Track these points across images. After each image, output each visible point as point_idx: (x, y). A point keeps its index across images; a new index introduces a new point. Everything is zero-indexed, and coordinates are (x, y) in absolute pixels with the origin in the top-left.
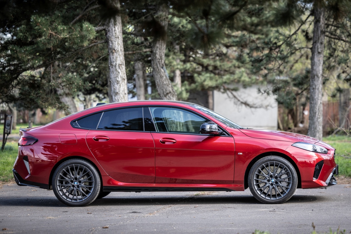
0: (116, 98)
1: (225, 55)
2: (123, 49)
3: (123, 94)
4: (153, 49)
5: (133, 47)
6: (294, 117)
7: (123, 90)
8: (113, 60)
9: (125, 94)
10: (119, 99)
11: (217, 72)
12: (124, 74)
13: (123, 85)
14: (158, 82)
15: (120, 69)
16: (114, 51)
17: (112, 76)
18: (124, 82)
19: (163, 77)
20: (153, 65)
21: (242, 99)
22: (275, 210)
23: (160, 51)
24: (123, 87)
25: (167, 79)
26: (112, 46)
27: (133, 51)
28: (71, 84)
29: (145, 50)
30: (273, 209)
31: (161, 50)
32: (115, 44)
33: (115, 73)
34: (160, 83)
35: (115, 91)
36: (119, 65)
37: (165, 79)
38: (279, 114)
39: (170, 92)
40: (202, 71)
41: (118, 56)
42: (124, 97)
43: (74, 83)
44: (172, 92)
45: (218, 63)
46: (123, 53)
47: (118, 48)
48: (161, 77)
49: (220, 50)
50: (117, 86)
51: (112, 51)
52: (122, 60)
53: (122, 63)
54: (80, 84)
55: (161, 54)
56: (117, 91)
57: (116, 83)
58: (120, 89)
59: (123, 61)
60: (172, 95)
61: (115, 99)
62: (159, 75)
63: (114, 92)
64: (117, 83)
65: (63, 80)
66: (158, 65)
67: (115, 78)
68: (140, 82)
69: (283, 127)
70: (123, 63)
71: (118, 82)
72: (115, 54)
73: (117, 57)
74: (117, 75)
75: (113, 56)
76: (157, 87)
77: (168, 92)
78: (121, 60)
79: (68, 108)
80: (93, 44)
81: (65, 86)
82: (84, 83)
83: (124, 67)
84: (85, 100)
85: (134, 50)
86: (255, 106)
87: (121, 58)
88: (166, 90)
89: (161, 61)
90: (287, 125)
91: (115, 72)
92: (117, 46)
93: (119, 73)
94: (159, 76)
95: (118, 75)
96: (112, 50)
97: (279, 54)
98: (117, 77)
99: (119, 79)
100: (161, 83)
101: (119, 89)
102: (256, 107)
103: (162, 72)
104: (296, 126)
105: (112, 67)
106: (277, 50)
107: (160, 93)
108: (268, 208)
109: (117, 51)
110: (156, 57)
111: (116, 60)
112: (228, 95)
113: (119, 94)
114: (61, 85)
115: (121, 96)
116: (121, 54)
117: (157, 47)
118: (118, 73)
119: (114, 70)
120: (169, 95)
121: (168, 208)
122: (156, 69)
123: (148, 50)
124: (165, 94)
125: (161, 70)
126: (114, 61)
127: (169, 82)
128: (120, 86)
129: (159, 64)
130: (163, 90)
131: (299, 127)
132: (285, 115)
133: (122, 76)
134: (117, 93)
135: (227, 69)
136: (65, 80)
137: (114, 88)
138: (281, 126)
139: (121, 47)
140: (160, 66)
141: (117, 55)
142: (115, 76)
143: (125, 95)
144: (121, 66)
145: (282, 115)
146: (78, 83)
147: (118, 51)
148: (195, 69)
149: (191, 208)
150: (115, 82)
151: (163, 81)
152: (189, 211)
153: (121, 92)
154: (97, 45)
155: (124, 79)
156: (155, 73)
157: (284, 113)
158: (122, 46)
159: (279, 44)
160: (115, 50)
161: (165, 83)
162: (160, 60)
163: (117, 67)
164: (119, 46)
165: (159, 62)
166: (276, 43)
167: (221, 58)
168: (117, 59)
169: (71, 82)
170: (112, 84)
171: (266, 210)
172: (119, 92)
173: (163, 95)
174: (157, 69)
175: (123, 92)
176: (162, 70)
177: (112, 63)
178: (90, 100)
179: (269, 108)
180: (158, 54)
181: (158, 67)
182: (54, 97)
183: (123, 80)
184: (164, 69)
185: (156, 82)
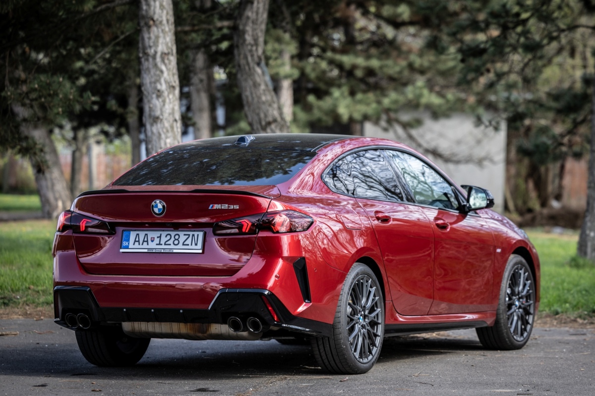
0: (154, 129)
1: (392, 43)
2: (172, 19)
3: (169, 121)
4: (238, 22)
5: (193, 18)
6: (540, 185)
7: (171, 111)
8: (149, 42)
9: (176, 120)
10: (162, 133)
11: (372, 80)
12: (173, 75)
13: (172, 101)
14: (247, 97)
15: (165, 65)
16: (151, 22)
17: (147, 79)
18: (174, 95)
19: (259, 85)
20: (237, 57)
21: (428, 143)
22: (530, 392)
23: (255, 27)
24: (171, 106)
25: (269, 91)
26: (146, 11)
27: (194, 25)
28: (50, 95)
29: (219, 24)
30: (524, 390)
31: (256, 24)
32: (155, 7)
33: (152, 73)
34: (253, 99)
35: (153, 114)
36: (164, 55)
37: (264, 90)
38: (508, 179)
39: (275, 121)
40: (340, 77)
41: (161, 35)
42: (172, 127)
43: (57, 95)
44: (279, 119)
45: (375, 63)
46: (172, 27)
47: (161, 17)
48: (256, 85)
49: (380, 32)
50: (156, 103)
51: (148, 22)
52: (170, 45)
53: (170, 51)
54: (71, 97)
55: (257, 34)
56: (158, 113)
57: (154, 96)
58: (164, 110)
59: (172, 45)
60: (278, 127)
61: (152, 133)
62: (252, 80)
63: (150, 116)
64: (158, 97)
65: (32, 86)
66: (250, 59)
67: (153, 85)
68: (202, 100)
69: (516, 206)
70: (172, 50)
71: (159, 94)
72: (154, 29)
73: (157, 37)
74: (158, 78)
75: (149, 33)
76: (246, 108)
77: (270, 119)
78: (167, 44)
79: (42, 150)
80: (104, 6)
81: (36, 99)
82: (81, 96)
83: (173, 60)
84: (75, 138)
85: (195, 22)
86: (455, 159)
87: (168, 39)
88: (266, 116)
89: (257, 50)
90: (525, 202)
91: (153, 71)
92: (158, 10)
93: (162, 72)
94: (251, 83)
95: (160, 78)
96: (147, 20)
97: (522, 40)
98: (158, 81)
99: (163, 87)
100: (256, 100)
101: (161, 110)
102: (458, 162)
103: (258, 74)
104: (544, 204)
105: (147, 60)
106: (519, 29)
107: (252, 121)
108: (512, 388)
109: (157, 22)
110: (245, 40)
111: (156, 44)
112: (395, 132)
113: (161, 120)
114: (28, 98)
115: (167, 125)
116: (167, 29)
117: (248, 18)
118: (160, 74)
119: (151, 66)
120: (273, 126)
121: (278, 382)
122: (245, 68)
123: (226, 23)
124: (263, 123)
125: (255, 71)
126: (152, 44)
127: (272, 97)
128: (164, 102)
129: (252, 56)
130: (258, 115)
131: (551, 207)
132: (521, 182)
133: (169, 80)
134: (158, 118)
135: (396, 76)
136: (36, 86)
137: (150, 108)
138: (511, 205)
139: (167, 13)
140: (253, 60)
141: (158, 31)
142: (153, 80)
143: (175, 124)
144: (166, 57)
145: (513, 181)
146: (66, 96)
147: (161, 22)
148: (324, 72)
149: (334, 384)
150: (153, 93)
151: (260, 94)
152: (329, 390)
153: (166, 115)
154: (114, 8)
155: (174, 87)
156: (242, 76)
157: (518, 175)
158: (171, 12)
159: (524, 16)
160: (154, 21)
161: (264, 98)
162: (254, 48)
163: (158, 59)
164: (162, 12)
165: (251, 51)
166: (518, 15)
167: (381, 50)
168: (158, 42)
169: (52, 92)
170: (147, 97)
171: (509, 391)
172: (161, 117)
173: (259, 127)
174: (247, 68)
175: (171, 116)
176: (259, 70)
177: (147, 49)
178: (86, 138)
179: (486, 163)
180: (250, 33)
181: (248, 64)
182: (11, 125)
183: (172, 89)
184: (261, 69)
185: (244, 97)
